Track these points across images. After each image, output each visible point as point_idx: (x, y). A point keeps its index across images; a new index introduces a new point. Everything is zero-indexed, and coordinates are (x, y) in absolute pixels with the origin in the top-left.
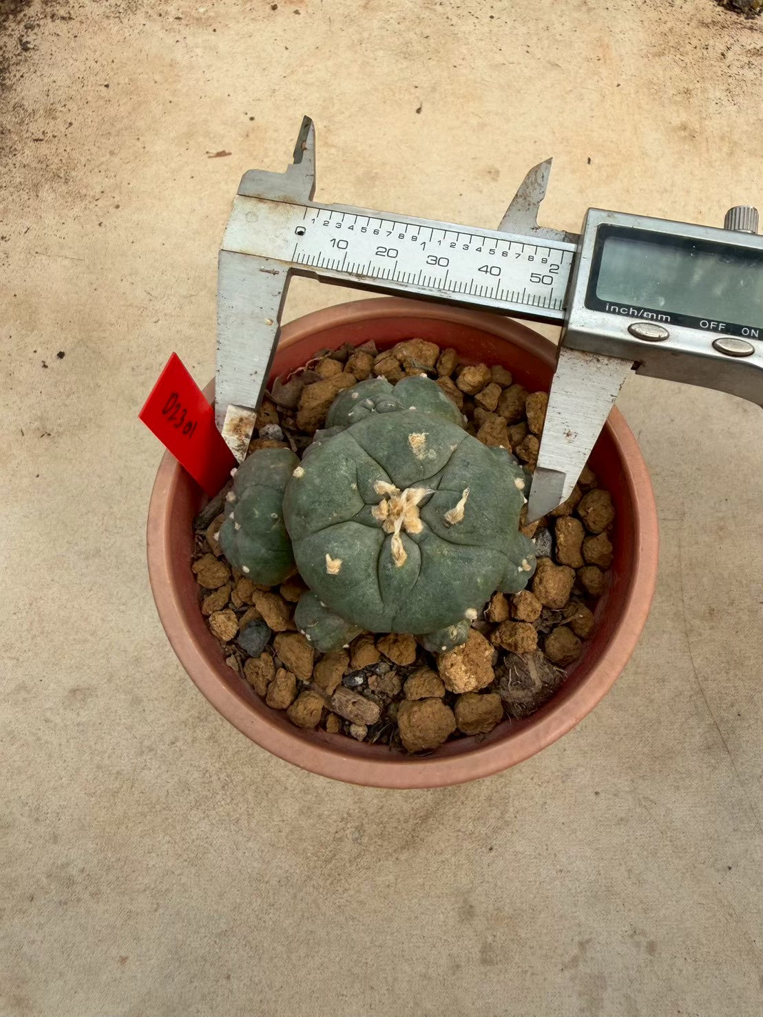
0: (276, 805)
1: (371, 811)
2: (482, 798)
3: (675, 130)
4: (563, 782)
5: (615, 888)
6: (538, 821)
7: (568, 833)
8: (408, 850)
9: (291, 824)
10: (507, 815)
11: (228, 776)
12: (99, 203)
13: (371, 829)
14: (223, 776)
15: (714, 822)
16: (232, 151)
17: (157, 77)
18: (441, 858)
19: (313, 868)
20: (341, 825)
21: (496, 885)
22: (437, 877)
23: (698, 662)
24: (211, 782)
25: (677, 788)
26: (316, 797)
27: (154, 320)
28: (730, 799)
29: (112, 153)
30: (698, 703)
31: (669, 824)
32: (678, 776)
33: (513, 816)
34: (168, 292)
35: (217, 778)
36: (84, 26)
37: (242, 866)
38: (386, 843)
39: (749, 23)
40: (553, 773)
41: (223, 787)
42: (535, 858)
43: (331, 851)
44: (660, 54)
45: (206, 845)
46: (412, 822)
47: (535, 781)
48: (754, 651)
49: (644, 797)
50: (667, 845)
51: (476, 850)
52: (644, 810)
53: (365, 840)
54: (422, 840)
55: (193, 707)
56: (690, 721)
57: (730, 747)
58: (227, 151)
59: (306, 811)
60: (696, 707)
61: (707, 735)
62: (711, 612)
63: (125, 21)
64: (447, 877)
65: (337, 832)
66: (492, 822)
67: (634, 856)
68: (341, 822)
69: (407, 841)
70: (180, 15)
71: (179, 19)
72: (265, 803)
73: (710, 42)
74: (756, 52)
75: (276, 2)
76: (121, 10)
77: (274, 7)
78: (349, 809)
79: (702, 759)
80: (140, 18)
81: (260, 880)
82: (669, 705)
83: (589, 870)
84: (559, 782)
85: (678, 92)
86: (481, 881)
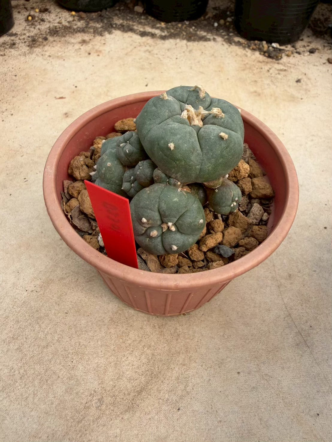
0: (51, 388)
1: (108, 389)
2: (173, 378)
3: (252, 93)
4: (219, 367)
5: (253, 431)
6: (206, 391)
7: (223, 397)
8: (129, 412)
9: (59, 399)
10: (188, 388)
11: (25, 371)
12: (4, 114)
13: (108, 400)
14: (22, 371)
15: (305, 387)
16: (66, 97)
17: (38, 73)
18: (150, 416)
19: (70, 427)
20: (90, 398)
21: (182, 432)
22: (146, 429)
24: (14, 375)
25: (283, 368)
26: (76, 381)
28: (312, 374)
29: (13, 97)
30: (289, 321)
31: (281, 390)
32: (282, 361)
33: (191, 388)
35: (18, 372)
36: (10, 58)
37: (26, 428)
38: (116, 409)
39: (277, 62)
40: (213, 362)
41: (21, 378)
42: (205, 414)
43: (82, 415)
44: (244, 70)
45: (5, 415)
46: (132, 394)
47: (204, 367)
48: (314, 294)
49: (265, 374)
50: (281, 402)
51: (170, 410)
52: (266, 382)
53: (104, 407)
54: (138, 406)
55: (11, 331)
56: (285, 331)
57: (309, 345)
58: (64, 97)
59: (70, 390)
60: (288, 323)
61: (296, 338)
62: (290, 276)
63: (27, 57)
64: (152, 429)
65: (87, 403)
66: (180, 392)
67: (263, 410)
68: (90, 396)
69: (129, 407)
70: (50, 55)
71: (50, 56)
72: (45, 387)
73: (263, 67)
74: (281, 70)
75: (90, 52)
76: (26, 53)
77: (89, 54)
78: (95, 389)
79: (295, 352)
80: (34, 55)
81: (36, 437)
82: (273, 323)
83: (237, 420)
84: (217, 367)
85: (252, 82)
86: (173, 430)
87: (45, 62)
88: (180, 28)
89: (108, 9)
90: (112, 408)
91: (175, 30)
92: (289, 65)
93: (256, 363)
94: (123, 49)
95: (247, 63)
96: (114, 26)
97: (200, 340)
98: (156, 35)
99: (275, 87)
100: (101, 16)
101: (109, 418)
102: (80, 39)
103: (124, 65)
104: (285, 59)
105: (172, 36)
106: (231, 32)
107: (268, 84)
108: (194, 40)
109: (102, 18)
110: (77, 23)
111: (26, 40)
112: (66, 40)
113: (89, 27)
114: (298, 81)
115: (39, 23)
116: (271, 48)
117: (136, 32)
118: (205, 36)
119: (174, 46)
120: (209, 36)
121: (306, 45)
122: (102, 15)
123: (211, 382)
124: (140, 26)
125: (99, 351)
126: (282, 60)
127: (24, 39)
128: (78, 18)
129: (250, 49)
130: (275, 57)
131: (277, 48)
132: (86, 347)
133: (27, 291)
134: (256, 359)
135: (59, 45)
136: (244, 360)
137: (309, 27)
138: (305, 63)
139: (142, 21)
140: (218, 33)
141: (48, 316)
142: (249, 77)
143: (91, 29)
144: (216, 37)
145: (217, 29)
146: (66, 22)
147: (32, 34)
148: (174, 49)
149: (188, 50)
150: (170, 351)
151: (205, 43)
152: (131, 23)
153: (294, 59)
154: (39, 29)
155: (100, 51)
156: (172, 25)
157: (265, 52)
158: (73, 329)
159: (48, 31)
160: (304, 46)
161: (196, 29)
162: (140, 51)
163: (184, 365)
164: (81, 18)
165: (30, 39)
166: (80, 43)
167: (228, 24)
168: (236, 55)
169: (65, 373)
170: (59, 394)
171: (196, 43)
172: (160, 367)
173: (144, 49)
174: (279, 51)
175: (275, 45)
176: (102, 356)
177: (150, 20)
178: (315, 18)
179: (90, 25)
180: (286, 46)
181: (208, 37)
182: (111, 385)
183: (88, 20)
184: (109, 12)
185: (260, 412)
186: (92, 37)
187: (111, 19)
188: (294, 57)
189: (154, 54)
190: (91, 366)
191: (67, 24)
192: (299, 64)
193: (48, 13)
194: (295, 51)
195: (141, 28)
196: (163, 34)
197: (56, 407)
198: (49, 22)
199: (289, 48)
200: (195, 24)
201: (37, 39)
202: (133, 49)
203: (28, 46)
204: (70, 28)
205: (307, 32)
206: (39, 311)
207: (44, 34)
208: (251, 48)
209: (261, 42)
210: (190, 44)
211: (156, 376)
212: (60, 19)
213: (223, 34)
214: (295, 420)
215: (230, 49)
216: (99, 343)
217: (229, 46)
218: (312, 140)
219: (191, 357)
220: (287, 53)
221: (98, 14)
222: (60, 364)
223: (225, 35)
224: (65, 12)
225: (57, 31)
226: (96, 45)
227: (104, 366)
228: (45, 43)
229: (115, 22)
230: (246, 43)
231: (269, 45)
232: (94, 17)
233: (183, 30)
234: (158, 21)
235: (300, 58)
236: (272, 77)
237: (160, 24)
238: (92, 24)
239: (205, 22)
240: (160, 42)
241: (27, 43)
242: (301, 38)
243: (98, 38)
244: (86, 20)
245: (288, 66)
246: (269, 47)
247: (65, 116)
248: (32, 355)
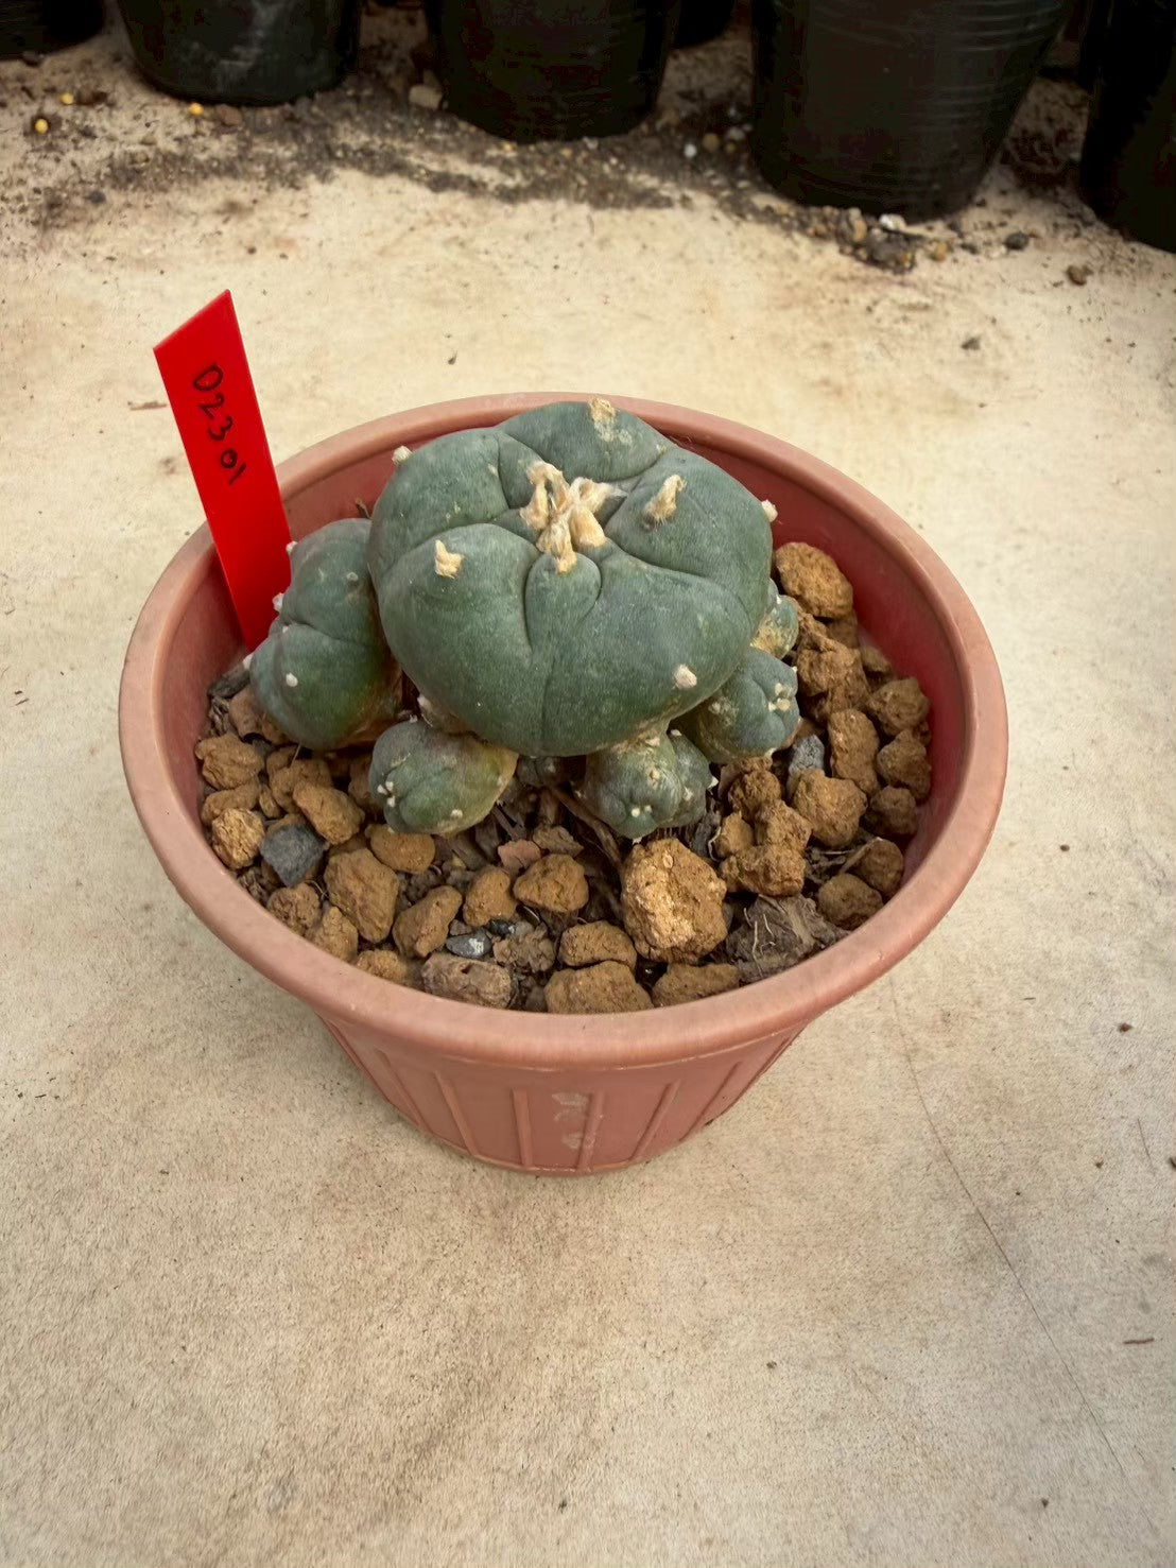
0: (107, 1446)
1: (312, 1441)
2: (545, 1394)
3: (813, 385)
4: (705, 1348)
6: (658, 1434)
7: (719, 1455)
8: (387, 1523)
9: (137, 1484)
10: (596, 1427)
13: (310, 1482)
15: (1000, 1407)
17: (68, 320)
18: (461, 1535)
20: (245, 1478)
23: (933, 1104)
25: (924, 1343)
26: (198, 1420)
27: (7, 610)
28: (1024, 1359)
30: (944, 1177)
31: (917, 1419)
32: (923, 1319)
33: (607, 1427)
38: (339, 1513)
39: (898, 278)
40: (683, 1330)
42: (655, 1516)
43: (217, 1542)
44: (786, 307)
46: (399, 1457)
47: (651, 1348)
48: (1026, 1079)
49: (862, 1367)
50: (917, 1465)
51: (534, 1509)
52: (866, 1394)
53: (296, 1508)
54: (419, 1498)
56: (932, 1211)
57: (1012, 1256)
58: (160, 401)
59: (173, 1453)
60: (939, 1183)
61: (967, 1235)
62: (946, 1017)
63: (31, 260)
65: (234, 1496)
66: (566, 1445)
67: (856, 1495)
68: (245, 1471)
69: (385, 1504)
70: (113, 255)
71: (111, 259)
72: (83, 1443)
73: (852, 297)
74: (913, 307)
75: (256, 245)
76: (27, 248)
77: (252, 251)
78: (267, 1442)
79: (964, 1283)
80: (54, 257)
82: (891, 1185)
83: (767, 1535)
84: (698, 1347)
85: (814, 346)
87: (94, 280)
88: (567, 163)
89: (318, 96)
90: (326, 1511)
91: (550, 170)
92: (939, 290)
93: (831, 1330)
94: (370, 234)
95: (798, 284)
96: (339, 154)
97: (639, 1253)
98: (485, 185)
99: (890, 365)
100: (291, 118)
101: (315, 1548)
102: (218, 200)
103: (372, 289)
104: (924, 270)
105: (540, 189)
106: (742, 178)
107: (869, 356)
108: (617, 204)
109: (297, 126)
110: (207, 144)
111: (26, 203)
112: (168, 204)
113: (250, 156)
114: (971, 344)
115: (75, 141)
116: (876, 231)
117: (416, 176)
118: (653, 190)
119: (548, 225)
120: (668, 189)
121: (995, 222)
122: (297, 116)
123: (675, 1402)
124: (428, 154)
125: (282, 1306)
126: (915, 272)
127: (19, 198)
128: (212, 125)
129: (807, 235)
130: (892, 264)
131: (897, 232)
132: (232, 1292)
133: (20, 1096)
134: (829, 1314)
135: (143, 221)
136: (791, 1320)
137: (1004, 161)
138: (992, 281)
139: (437, 136)
140: (698, 179)
141: (97, 1184)
142: (803, 332)
143: (259, 165)
144: (690, 193)
145: (695, 166)
146: (169, 139)
147: (49, 182)
148: (548, 233)
149: (595, 238)
150: (532, 1298)
151: (654, 215)
152: (397, 144)
153: (956, 271)
154: (74, 164)
155: (290, 243)
156: (540, 152)
157: (857, 246)
158: (187, 1231)
159: (106, 170)
160: (990, 226)
161: (622, 167)
162: (428, 239)
163: (582, 1345)
164: (222, 127)
165: (41, 199)
166: (218, 212)
167: (730, 148)
168: (761, 256)
169: (156, 1392)
170: (134, 1468)
171: (625, 212)
172: (496, 1356)
173: (445, 232)
174: (903, 244)
175: (890, 221)
176: (292, 1321)
177: (464, 133)
178: (1025, 132)
179: (255, 149)
180: (930, 224)
181: (664, 193)
182: (324, 1429)
183: (248, 133)
184: (320, 107)
185: (847, 1501)
186: (262, 192)
187: (328, 131)
188: (955, 261)
189: (479, 253)
190: (250, 1363)
191: (173, 147)
192: (974, 286)
193: (107, 109)
194: (960, 241)
195: (432, 160)
196: (510, 183)
197: (123, 1518)
198: (111, 139)
199: (938, 230)
200: (618, 149)
201: (68, 198)
202: (404, 235)
203: (35, 223)
204: (184, 159)
205: (998, 177)
206: (66, 1169)
207: (91, 183)
208: (811, 231)
209: (844, 213)
210: (602, 216)
211: (484, 1390)
212: (149, 130)
213: (715, 182)
214: (966, 1525)
215: (738, 236)
216: (281, 1275)
217: (737, 224)
218: (1019, 547)
219: (606, 1313)
220: (932, 248)
221: (283, 112)
222: (139, 1358)
223: (720, 188)
224: (164, 105)
225: (138, 172)
226: (274, 219)
227: (296, 1359)
228: (94, 213)
229: (340, 142)
230: (792, 214)
231: (872, 221)
232: (269, 122)
233: (577, 170)
234: (492, 138)
235: (976, 264)
236: (882, 331)
237: (500, 148)
238: (262, 147)
239: (654, 143)
240: (499, 210)
241: (30, 215)
242: (978, 198)
243: (283, 195)
244: (243, 132)
245: (935, 294)
246: (869, 229)
247: (163, 469)
248: (40, 1329)
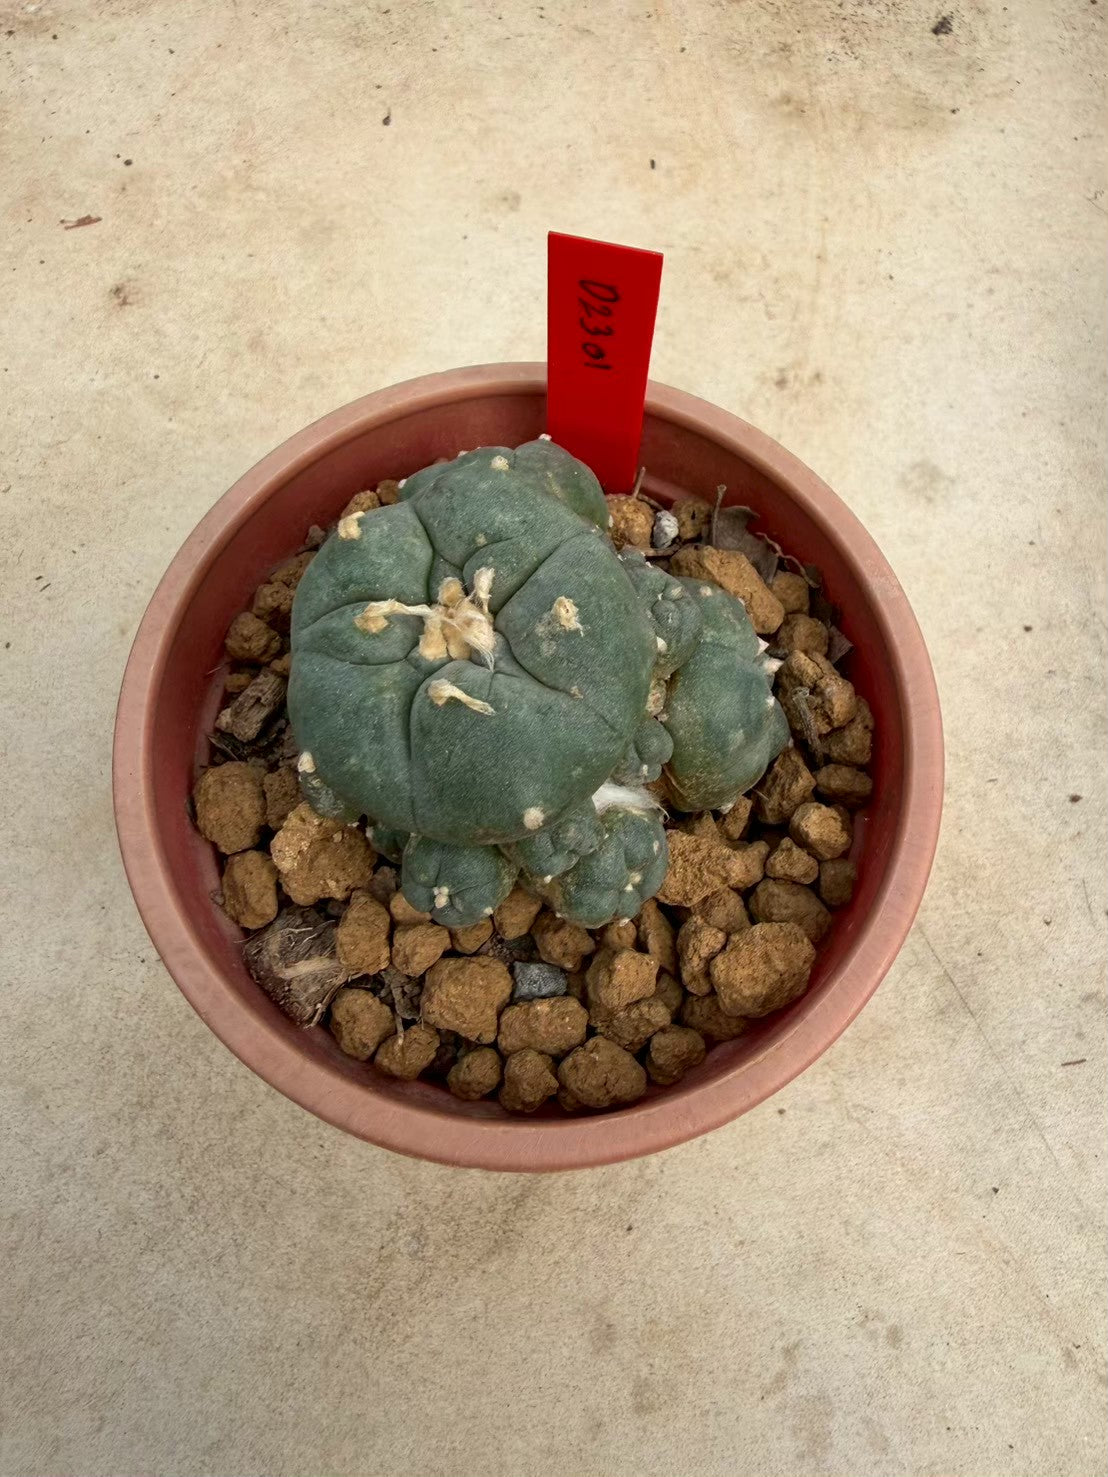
0: (280, 1223)
1: (434, 1203)
5: (828, 1254)
7: (745, 1182)
8: (500, 1254)
9: (308, 1247)
10: (648, 1171)
11: (197, 1189)
13: (437, 1232)
14: (188, 1191)
15: (962, 1124)
16: (101, 215)
18: (555, 1257)
19: (351, 1312)
20: (388, 1234)
21: (644, 1284)
22: (550, 1288)
24: (170, 1204)
26: (344, 1197)
28: (982, 1086)
30: (917, 947)
31: (897, 1140)
32: (900, 1064)
34: (22, 441)
35: (179, 1196)
37: (235, 1331)
38: (463, 1250)
41: (190, 1209)
42: (700, 1229)
43: (376, 1280)
45: (174, 1308)
46: (501, 1208)
48: (989, 854)
49: (854, 1106)
50: (898, 1173)
51: (607, 1234)
52: (856, 1125)
53: (430, 1252)
54: (521, 1235)
55: (128, 1087)
57: (973, 1006)
58: (94, 216)
59: (329, 1223)
61: (937, 993)
64: (566, 1286)
65: (382, 1248)
66: (627, 1186)
67: (851, 1199)
68: (387, 1229)
69: (496, 1241)
72: (261, 1222)
78: (399, 1207)
79: (934, 1032)
81: (267, 1348)
83: (785, 1233)
85: (772, 50)
86: (620, 1282)
90: (452, 1251)
93: (828, 1079)
99: (855, 66)
101: (449, 1277)
107: (833, 58)
114: (942, 27)
123: (708, 1147)
134: (826, 1068)
142: (759, 32)
169: (307, 1181)
182: (441, 1194)
185: (845, 1205)
214: (935, 1212)
218: (990, 292)
222: (289, 1157)
236: (844, 19)
247: (116, 301)
248: (207, 1144)
